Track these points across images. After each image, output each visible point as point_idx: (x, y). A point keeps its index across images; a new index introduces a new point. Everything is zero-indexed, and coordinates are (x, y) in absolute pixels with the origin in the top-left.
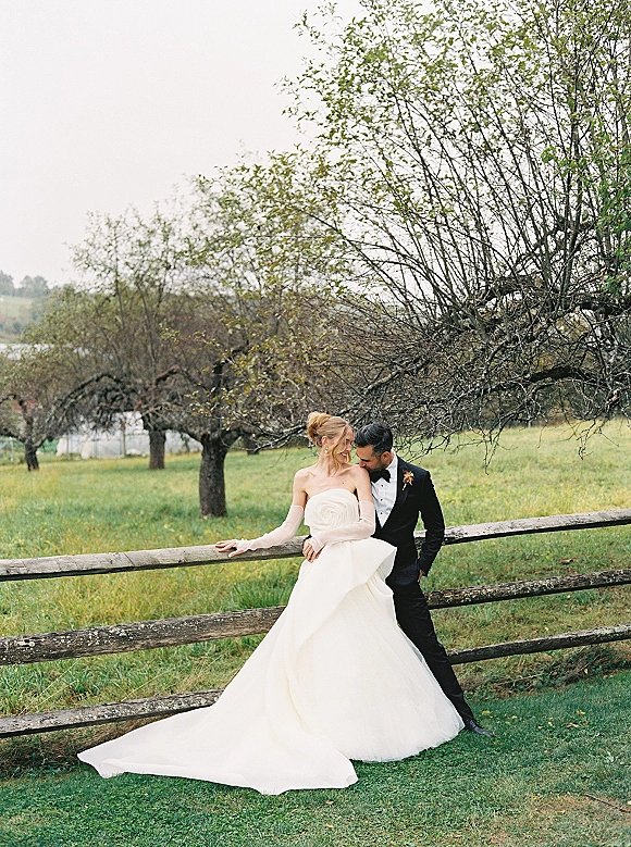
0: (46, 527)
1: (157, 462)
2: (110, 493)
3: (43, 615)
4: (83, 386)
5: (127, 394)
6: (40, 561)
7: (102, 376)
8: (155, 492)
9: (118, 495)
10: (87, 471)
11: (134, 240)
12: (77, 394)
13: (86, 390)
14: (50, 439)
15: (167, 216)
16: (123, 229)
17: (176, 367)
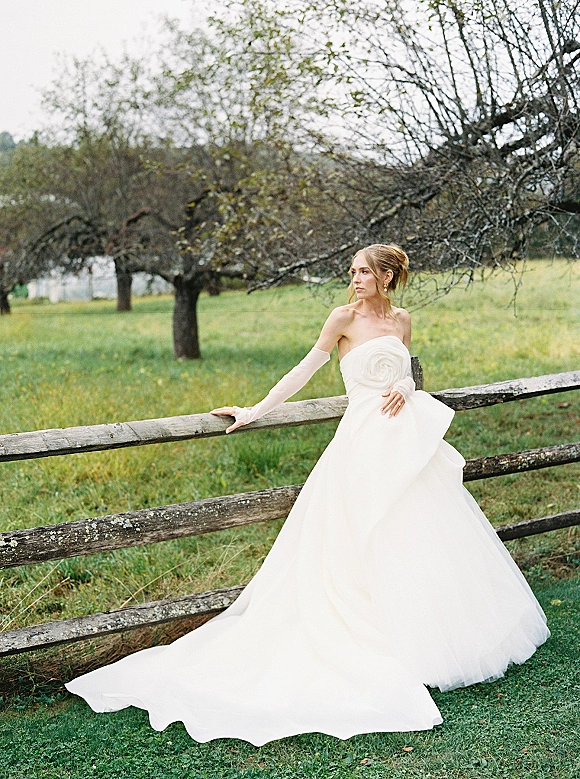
0: (22, 373)
1: (125, 304)
2: (81, 335)
3: (22, 475)
4: (54, 230)
5: (98, 236)
6: (21, 438)
7: (73, 218)
8: (124, 334)
9: (89, 338)
10: (56, 314)
11: (101, 80)
12: (47, 237)
13: (57, 234)
14: (21, 283)
15: (135, 55)
16: (90, 69)
17: (146, 209)
